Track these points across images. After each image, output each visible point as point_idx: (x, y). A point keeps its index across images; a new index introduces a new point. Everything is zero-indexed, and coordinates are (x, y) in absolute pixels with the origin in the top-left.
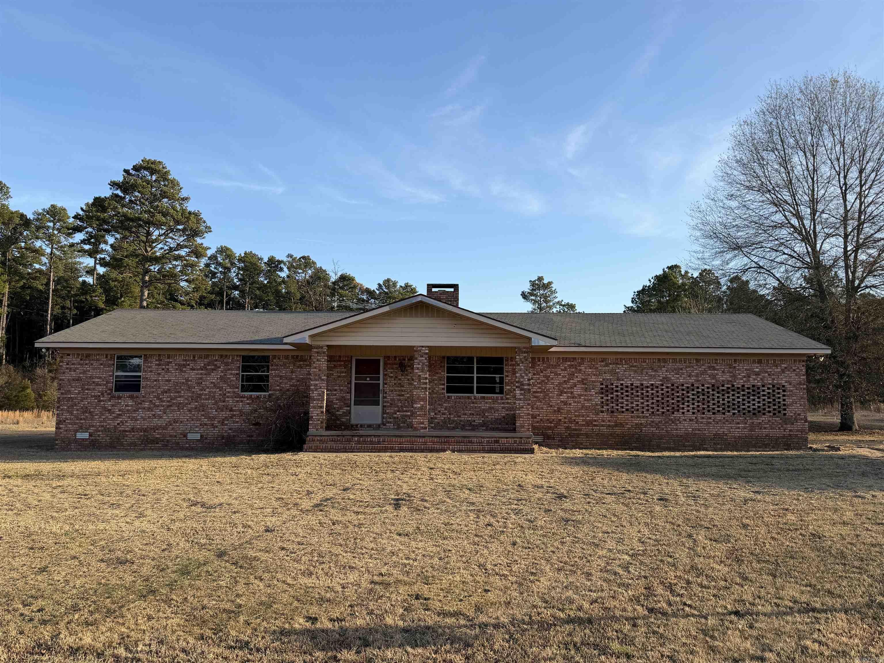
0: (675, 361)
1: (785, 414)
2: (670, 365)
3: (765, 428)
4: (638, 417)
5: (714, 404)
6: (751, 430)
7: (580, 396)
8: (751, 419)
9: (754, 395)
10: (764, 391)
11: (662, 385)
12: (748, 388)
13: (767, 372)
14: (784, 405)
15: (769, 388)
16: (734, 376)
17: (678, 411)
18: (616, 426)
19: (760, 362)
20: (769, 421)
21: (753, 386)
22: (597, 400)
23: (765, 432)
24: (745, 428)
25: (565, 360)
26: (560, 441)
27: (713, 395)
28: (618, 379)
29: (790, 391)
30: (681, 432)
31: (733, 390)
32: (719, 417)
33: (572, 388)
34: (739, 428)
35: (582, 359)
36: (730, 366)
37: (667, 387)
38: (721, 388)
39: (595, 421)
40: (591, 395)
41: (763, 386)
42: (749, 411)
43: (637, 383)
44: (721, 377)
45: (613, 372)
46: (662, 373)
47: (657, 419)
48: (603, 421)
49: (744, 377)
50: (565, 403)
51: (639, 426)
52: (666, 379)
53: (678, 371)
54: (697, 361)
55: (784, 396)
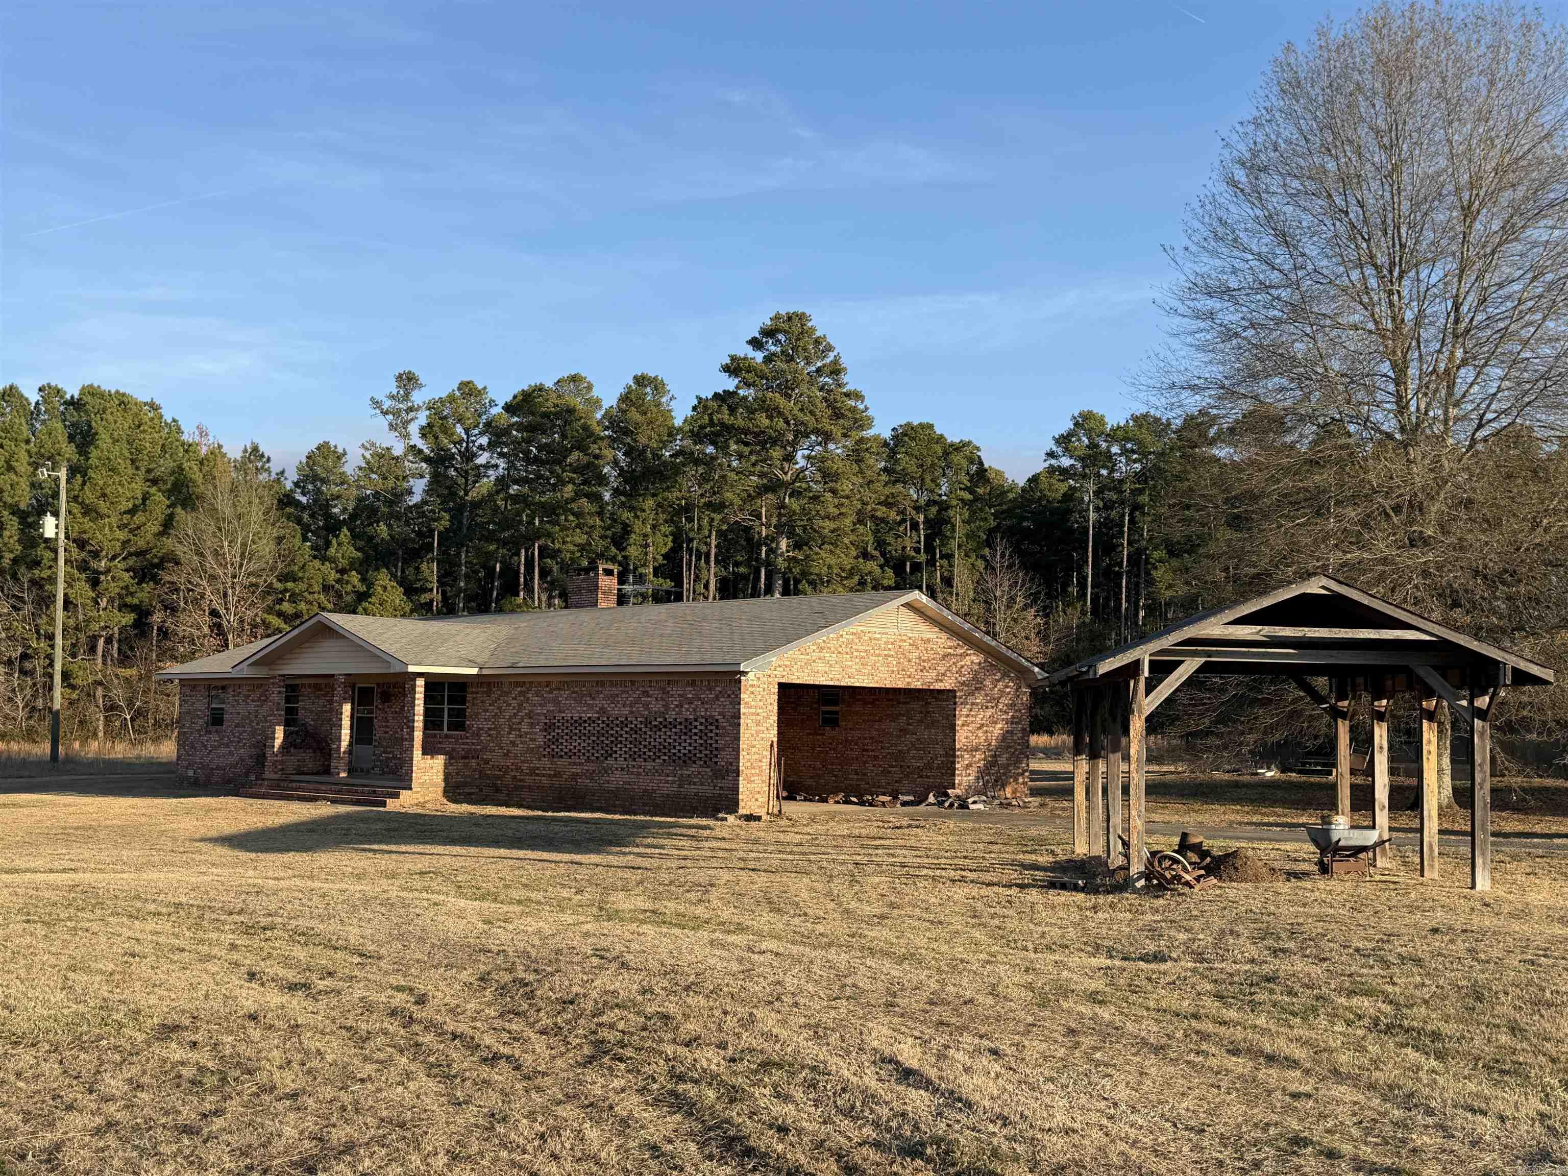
0: (612, 684)
1: (716, 763)
2: (608, 691)
3: (695, 784)
4: (575, 764)
5: (645, 746)
6: (680, 786)
7: (526, 733)
8: (681, 769)
9: (685, 734)
10: (696, 727)
11: (598, 718)
12: (680, 723)
13: (700, 699)
14: (716, 749)
15: (701, 724)
16: (666, 706)
17: (611, 755)
18: (555, 776)
19: (693, 683)
20: (699, 773)
21: (686, 720)
22: (540, 740)
23: (693, 789)
24: (674, 782)
25: (518, 684)
26: (507, 795)
27: (645, 733)
28: (560, 712)
29: (724, 728)
30: (612, 786)
31: (665, 727)
32: (649, 765)
33: (520, 723)
34: (667, 782)
35: (531, 683)
36: (663, 690)
37: (603, 722)
38: (654, 723)
39: (538, 768)
40: (536, 733)
41: (696, 720)
42: (679, 758)
43: (576, 716)
44: (656, 707)
45: (556, 702)
46: (600, 702)
47: (591, 767)
48: (544, 769)
49: (677, 706)
50: (513, 743)
51: (574, 776)
52: (603, 710)
53: (613, 698)
54: (633, 682)
55: (717, 734)
